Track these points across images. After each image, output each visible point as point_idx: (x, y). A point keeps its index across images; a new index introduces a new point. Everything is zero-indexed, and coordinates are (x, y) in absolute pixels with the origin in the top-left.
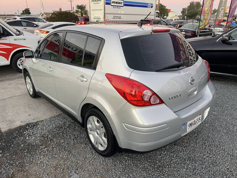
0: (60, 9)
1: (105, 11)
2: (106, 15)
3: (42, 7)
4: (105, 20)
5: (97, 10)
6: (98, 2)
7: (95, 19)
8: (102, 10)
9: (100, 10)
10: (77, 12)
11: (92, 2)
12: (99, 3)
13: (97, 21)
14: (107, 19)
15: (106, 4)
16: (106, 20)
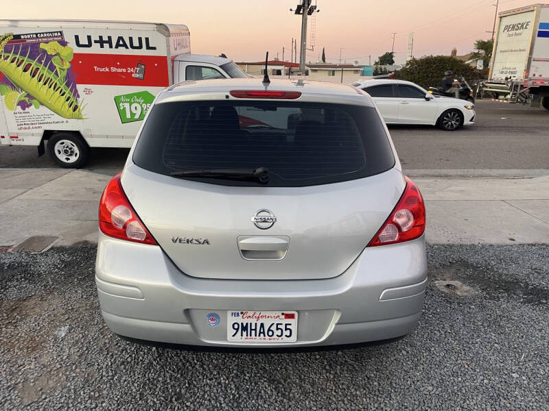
0: (454, 52)
1: (531, 53)
2: (533, 63)
3: (409, 49)
4: (526, 77)
5: (512, 51)
6: (517, 32)
7: (502, 72)
8: (524, 50)
9: (520, 50)
10: (475, 56)
11: (506, 31)
12: (520, 34)
13: (507, 79)
14: (534, 75)
15: (538, 36)
16: (531, 76)
